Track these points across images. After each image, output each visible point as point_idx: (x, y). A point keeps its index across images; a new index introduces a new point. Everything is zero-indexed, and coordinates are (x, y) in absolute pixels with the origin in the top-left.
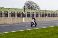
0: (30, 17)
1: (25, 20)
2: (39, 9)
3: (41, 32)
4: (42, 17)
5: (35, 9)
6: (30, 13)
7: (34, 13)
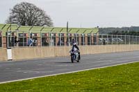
0: (25, 45)
1: (14, 54)
2: (49, 24)
3: (58, 84)
4: (58, 44)
5: (38, 25)
6: (25, 35)
7: (36, 34)
